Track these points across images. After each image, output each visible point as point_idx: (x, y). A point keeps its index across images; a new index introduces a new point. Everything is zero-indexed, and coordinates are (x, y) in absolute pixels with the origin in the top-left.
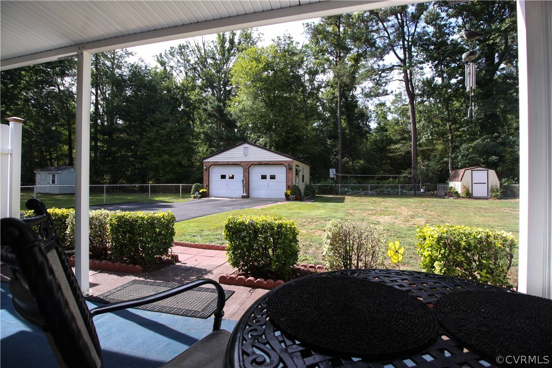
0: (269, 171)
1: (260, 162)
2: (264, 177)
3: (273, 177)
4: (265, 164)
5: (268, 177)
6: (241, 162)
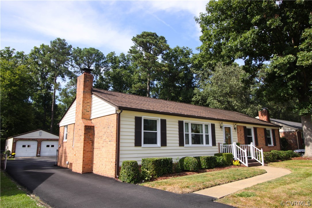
0: (50, 143)
1: (47, 139)
2: (48, 146)
3: (53, 146)
4: (50, 140)
5: (50, 146)
6: (37, 139)
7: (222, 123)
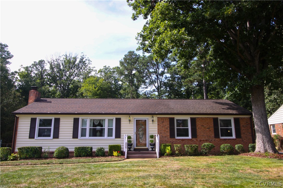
7: (130, 116)
